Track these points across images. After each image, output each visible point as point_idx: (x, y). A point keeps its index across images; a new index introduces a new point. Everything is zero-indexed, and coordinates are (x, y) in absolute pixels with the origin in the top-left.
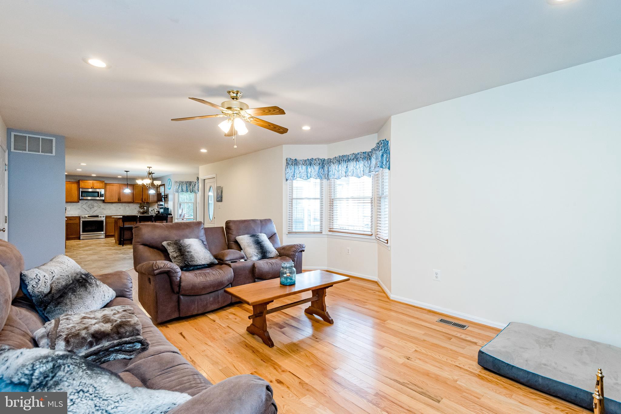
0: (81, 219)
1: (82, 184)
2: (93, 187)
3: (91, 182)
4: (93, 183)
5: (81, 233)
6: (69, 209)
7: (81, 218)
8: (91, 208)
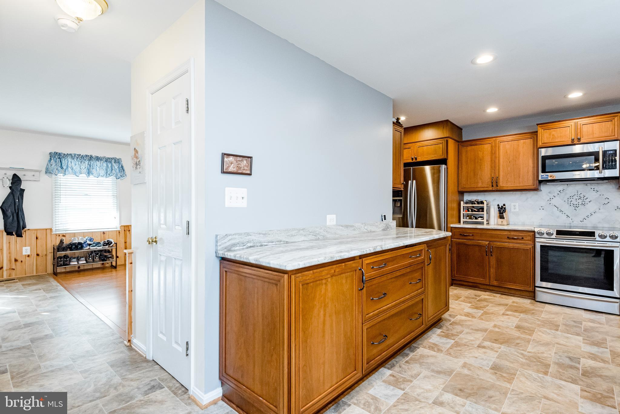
0: (537, 240)
1: (544, 136)
2: (579, 139)
3: (572, 123)
4: (576, 124)
5: (538, 283)
6: (517, 210)
7: (537, 236)
8: (576, 207)
